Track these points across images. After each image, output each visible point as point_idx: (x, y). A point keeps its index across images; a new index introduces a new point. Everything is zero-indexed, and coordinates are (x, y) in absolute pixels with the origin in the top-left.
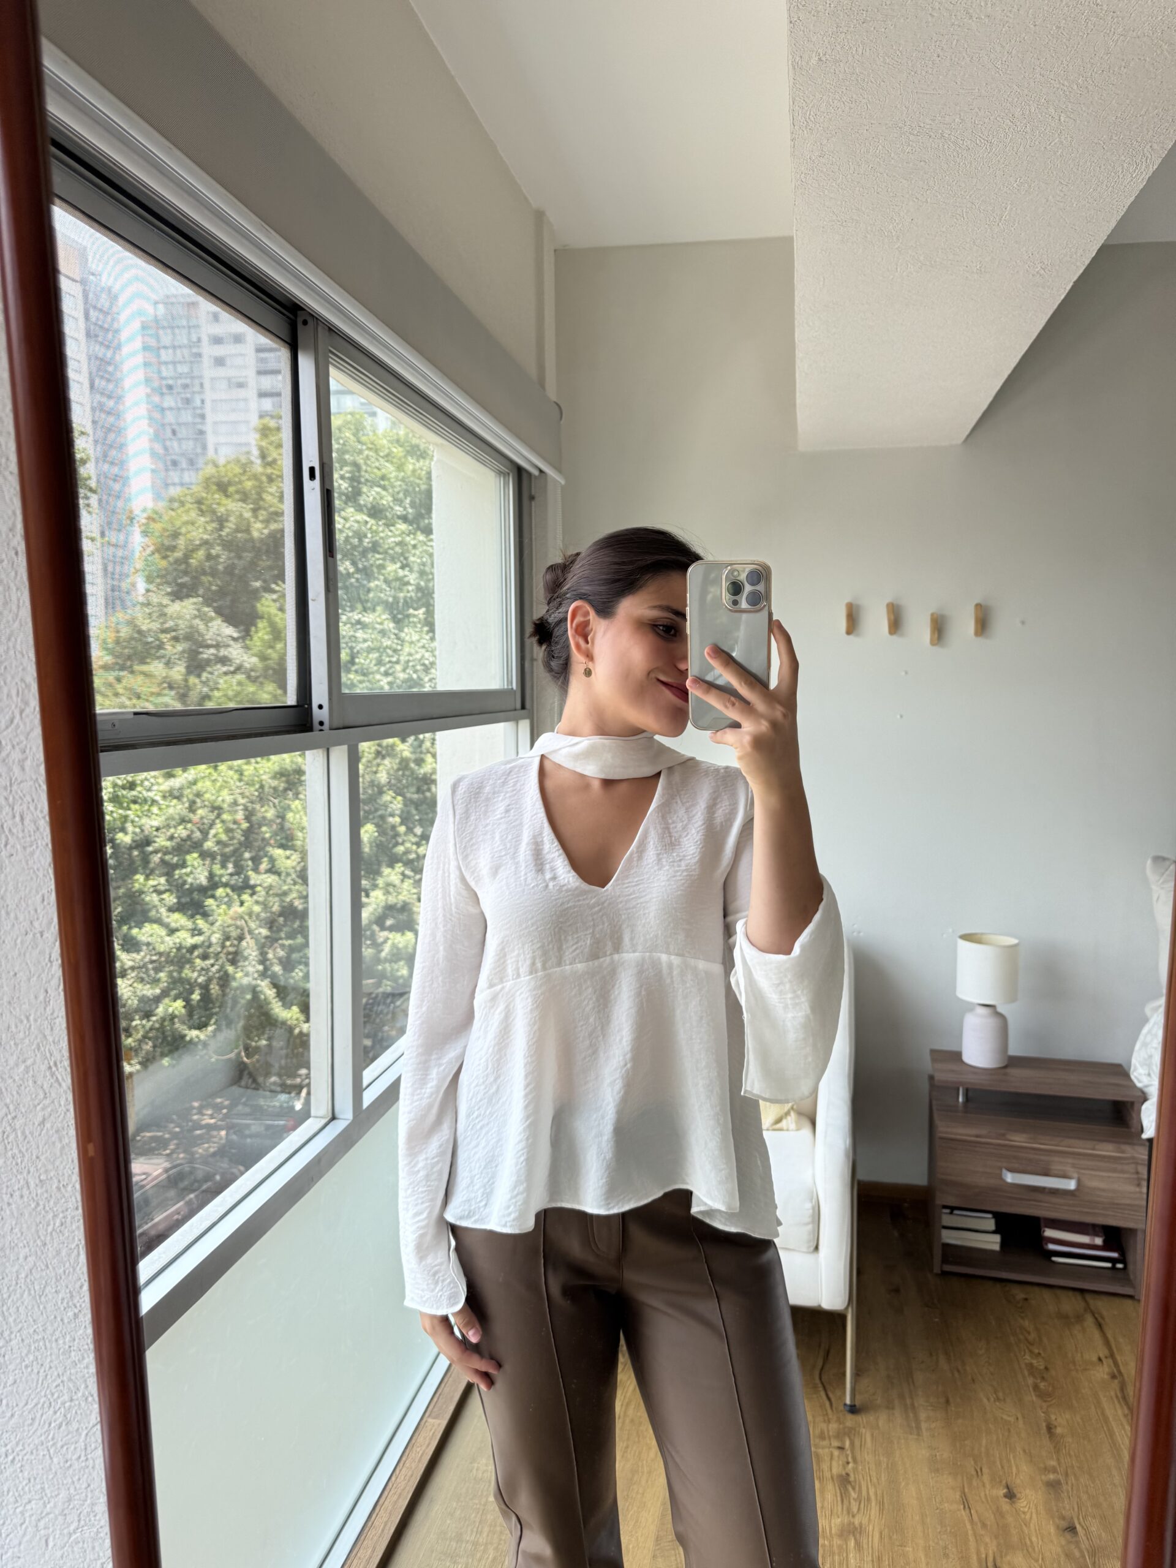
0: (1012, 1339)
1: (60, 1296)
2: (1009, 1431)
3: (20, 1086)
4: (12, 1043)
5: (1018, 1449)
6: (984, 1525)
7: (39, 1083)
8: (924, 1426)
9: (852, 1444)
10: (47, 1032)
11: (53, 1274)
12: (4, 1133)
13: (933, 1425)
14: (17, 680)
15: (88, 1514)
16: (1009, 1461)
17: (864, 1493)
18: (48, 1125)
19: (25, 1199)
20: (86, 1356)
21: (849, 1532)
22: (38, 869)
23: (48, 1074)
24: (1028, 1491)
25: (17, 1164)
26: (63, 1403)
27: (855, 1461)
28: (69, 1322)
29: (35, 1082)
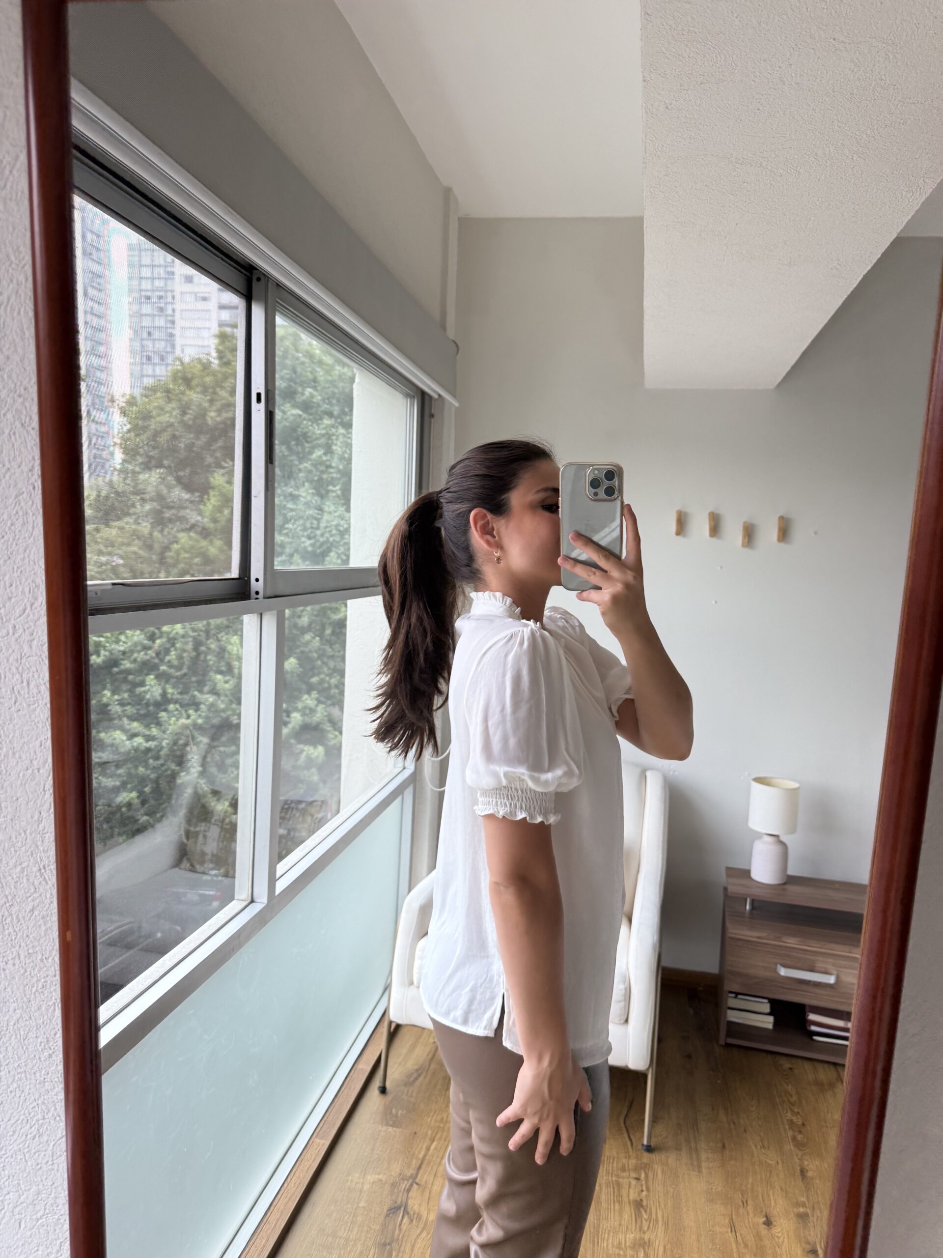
0: (778, 1100)
1: (39, 1040)
2: (771, 1172)
3: (16, 882)
4: (13, 850)
5: (777, 1187)
6: (746, 1246)
7: (31, 880)
8: (704, 1165)
9: (647, 1176)
10: (39, 843)
11: (34, 1024)
12: (3, 916)
13: (711, 1165)
14: (30, 581)
15: (52, 1205)
16: (769, 1196)
17: (654, 1216)
18: (36, 913)
19: (17, 967)
20: (56, 1085)
21: (640, 1245)
22: (38, 722)
23: (38, 874)
24: (782, 1220)
25: (12, 940)
26: (38, 1121)
27: (648, 1189)
28: (45, 1061)
29: (28, 880)
